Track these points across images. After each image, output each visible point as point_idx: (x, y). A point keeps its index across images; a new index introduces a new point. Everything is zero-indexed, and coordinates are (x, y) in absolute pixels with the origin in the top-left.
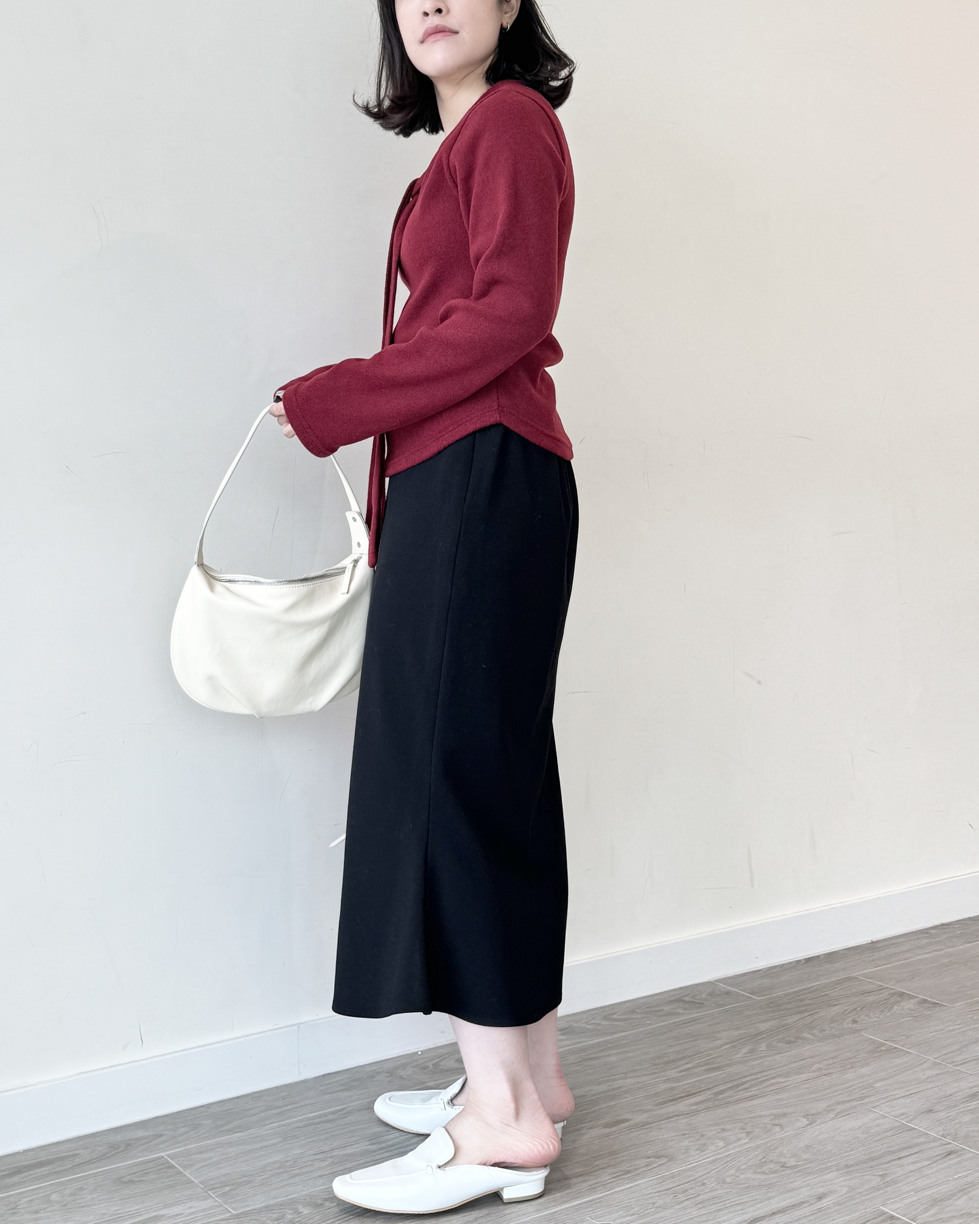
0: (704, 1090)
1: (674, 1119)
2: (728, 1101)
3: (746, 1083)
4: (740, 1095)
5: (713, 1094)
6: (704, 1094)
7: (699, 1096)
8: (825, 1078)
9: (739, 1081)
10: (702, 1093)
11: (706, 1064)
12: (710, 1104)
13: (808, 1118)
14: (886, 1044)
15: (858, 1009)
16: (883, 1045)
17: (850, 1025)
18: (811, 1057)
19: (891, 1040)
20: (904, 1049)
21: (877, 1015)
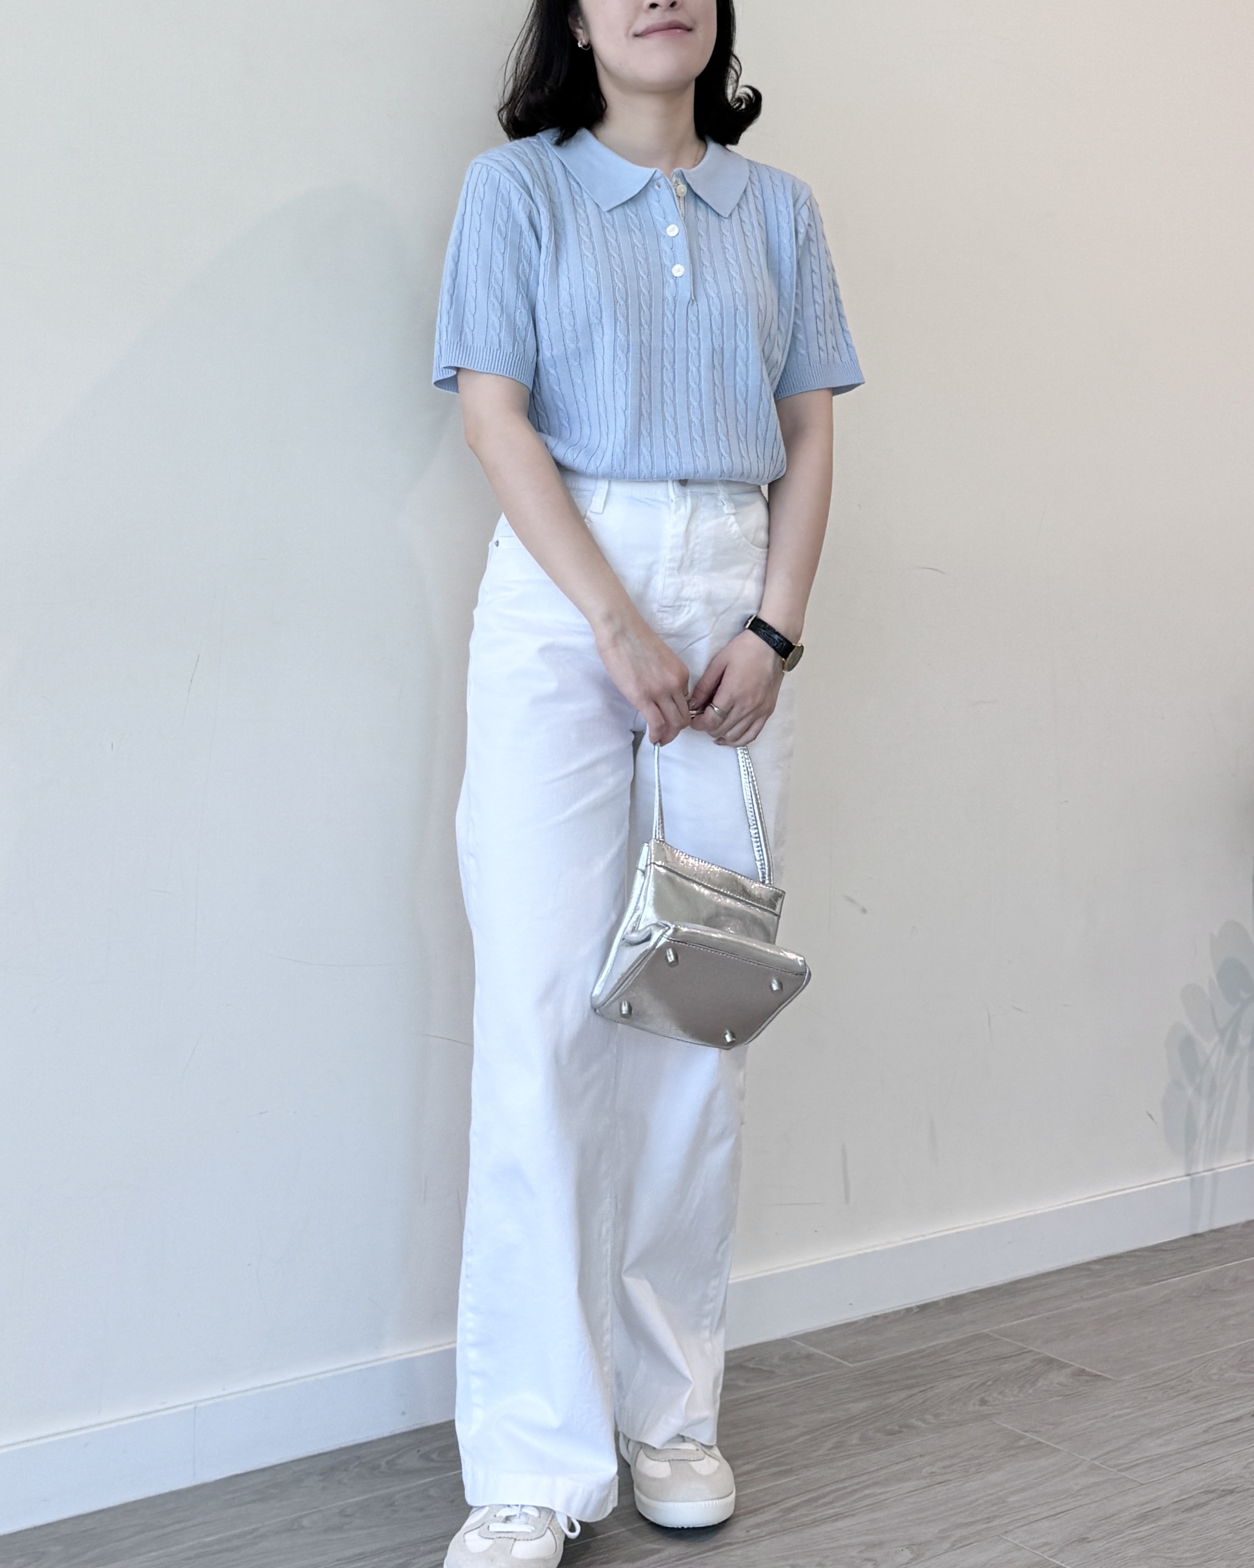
0: (772, 1505)
2: (803, 1522)
3: (826, 1494)
4: (819, 1513)
5: (780, 1511)
6: (773, 1510)
8: (939, 1488)
9: (819, 1492)
10: (770, 1507)
11: (774, 1465)
12: (778, 1526)
13: (914, 1549)
14: (1026, 1437)
15: (989, 1383)
16: (1021, 1438)
17: (977, 1408)
18: (921, 1456)
19: (1033, 1430)
20: (1050, 1444)
21: (1015, 1392)
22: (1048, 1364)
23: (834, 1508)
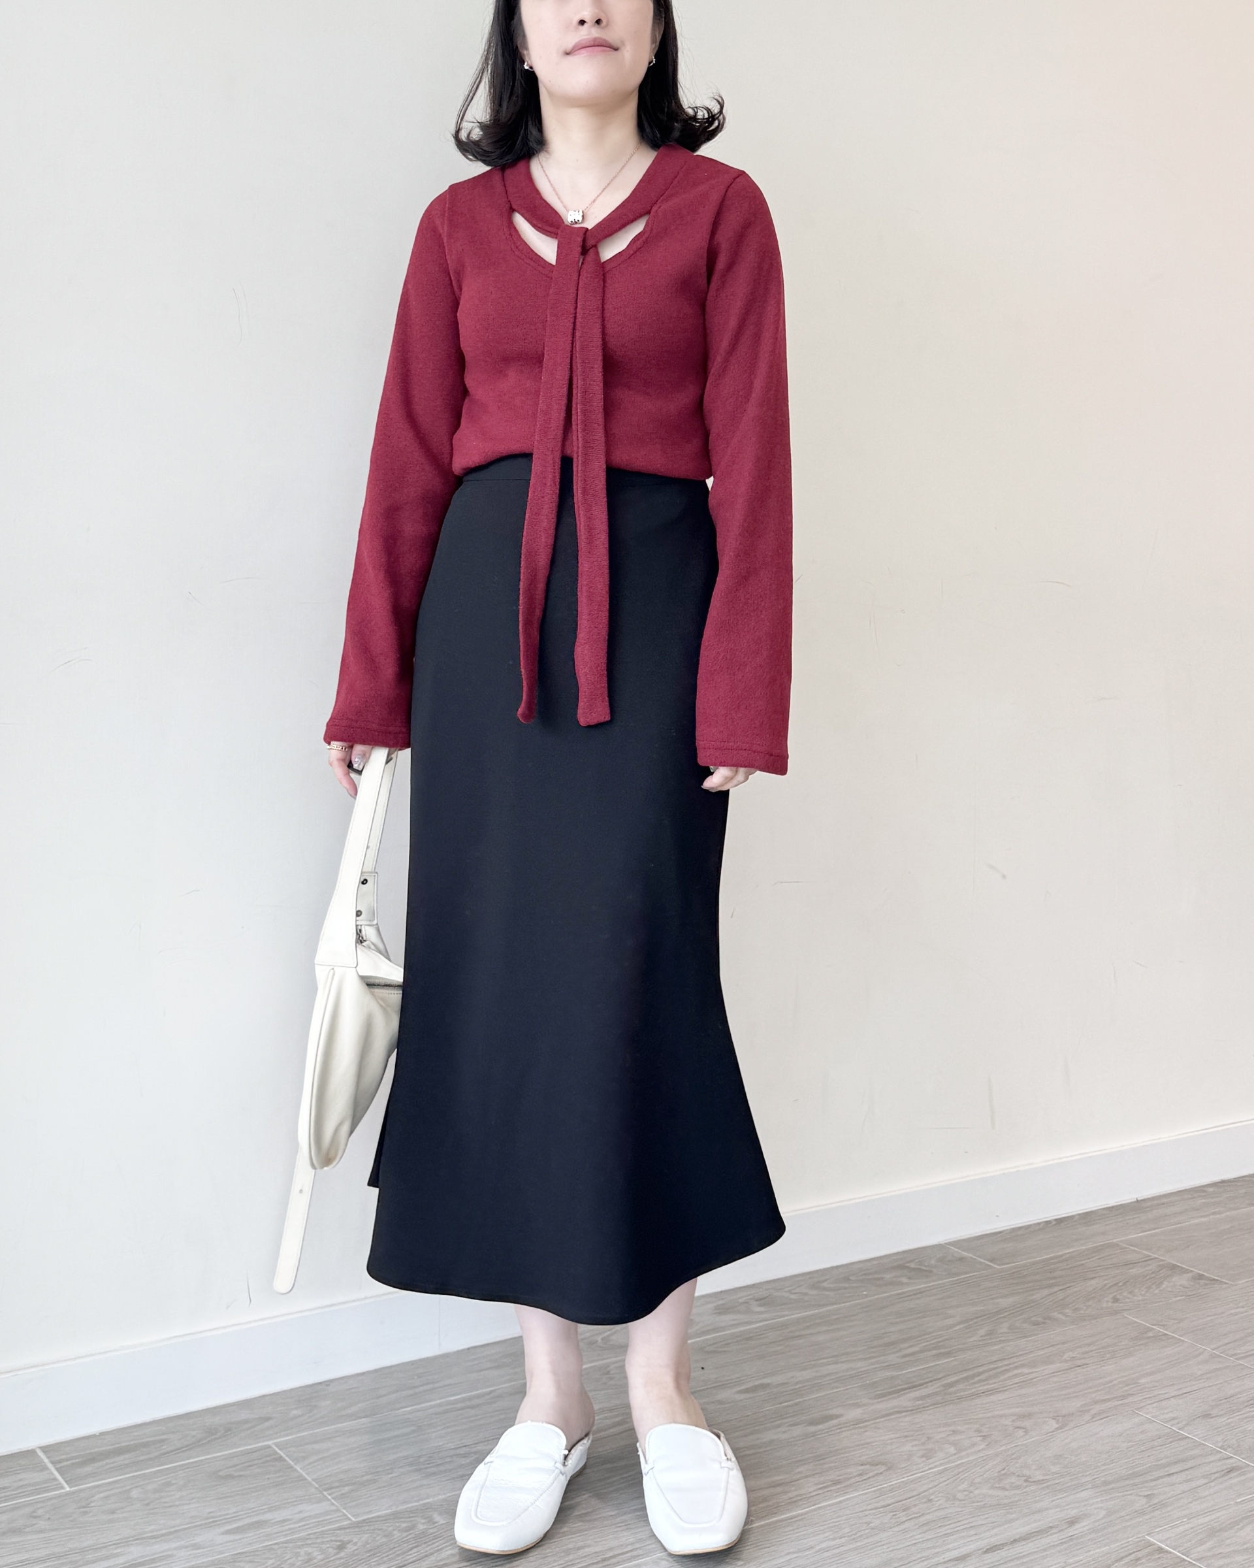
0: (931, 1381)
1: (894, 1416)
2: (960, 1396)
3: (982, 1373)
4: (975, 1388)
5: (943, 1386)
6: (932, 1386)
7: (926, 1387)
8: (1079, 1370)
9: (976, 1371)
10: (930, 1384)
11: (934, 1348)
12: (939, 1398)
13: (1059, 1420)
14: (1154, 1329)
15: (1120, 1284)
16: (1151, 1330)
17: (1110, 1304)
18: (1063, 1343)
19: (1161, 1324)
20: (1176, 1336)
21: (1143, 1293)
22: (1172, 1269)
23: (988, 1384)
